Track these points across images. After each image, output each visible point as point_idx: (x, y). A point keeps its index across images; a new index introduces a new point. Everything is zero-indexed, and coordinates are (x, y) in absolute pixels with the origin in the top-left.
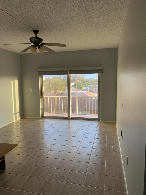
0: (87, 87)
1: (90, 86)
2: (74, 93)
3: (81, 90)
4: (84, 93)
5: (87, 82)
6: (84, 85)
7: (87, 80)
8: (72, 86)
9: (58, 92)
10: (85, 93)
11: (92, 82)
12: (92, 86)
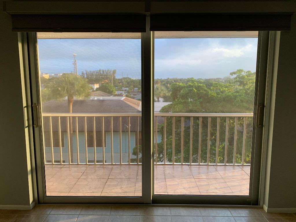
0: (120, 91)
1: (125, 89)
2: (105, 100)
3: (112, 95)
4: (122, 101)
5: (119, 83)
6: (116, 88)
7: (119, 80)
8: (97, 88)
9: (75, 98)
10: (125, 101)
11: (128, 83)
12: (127, 89)
